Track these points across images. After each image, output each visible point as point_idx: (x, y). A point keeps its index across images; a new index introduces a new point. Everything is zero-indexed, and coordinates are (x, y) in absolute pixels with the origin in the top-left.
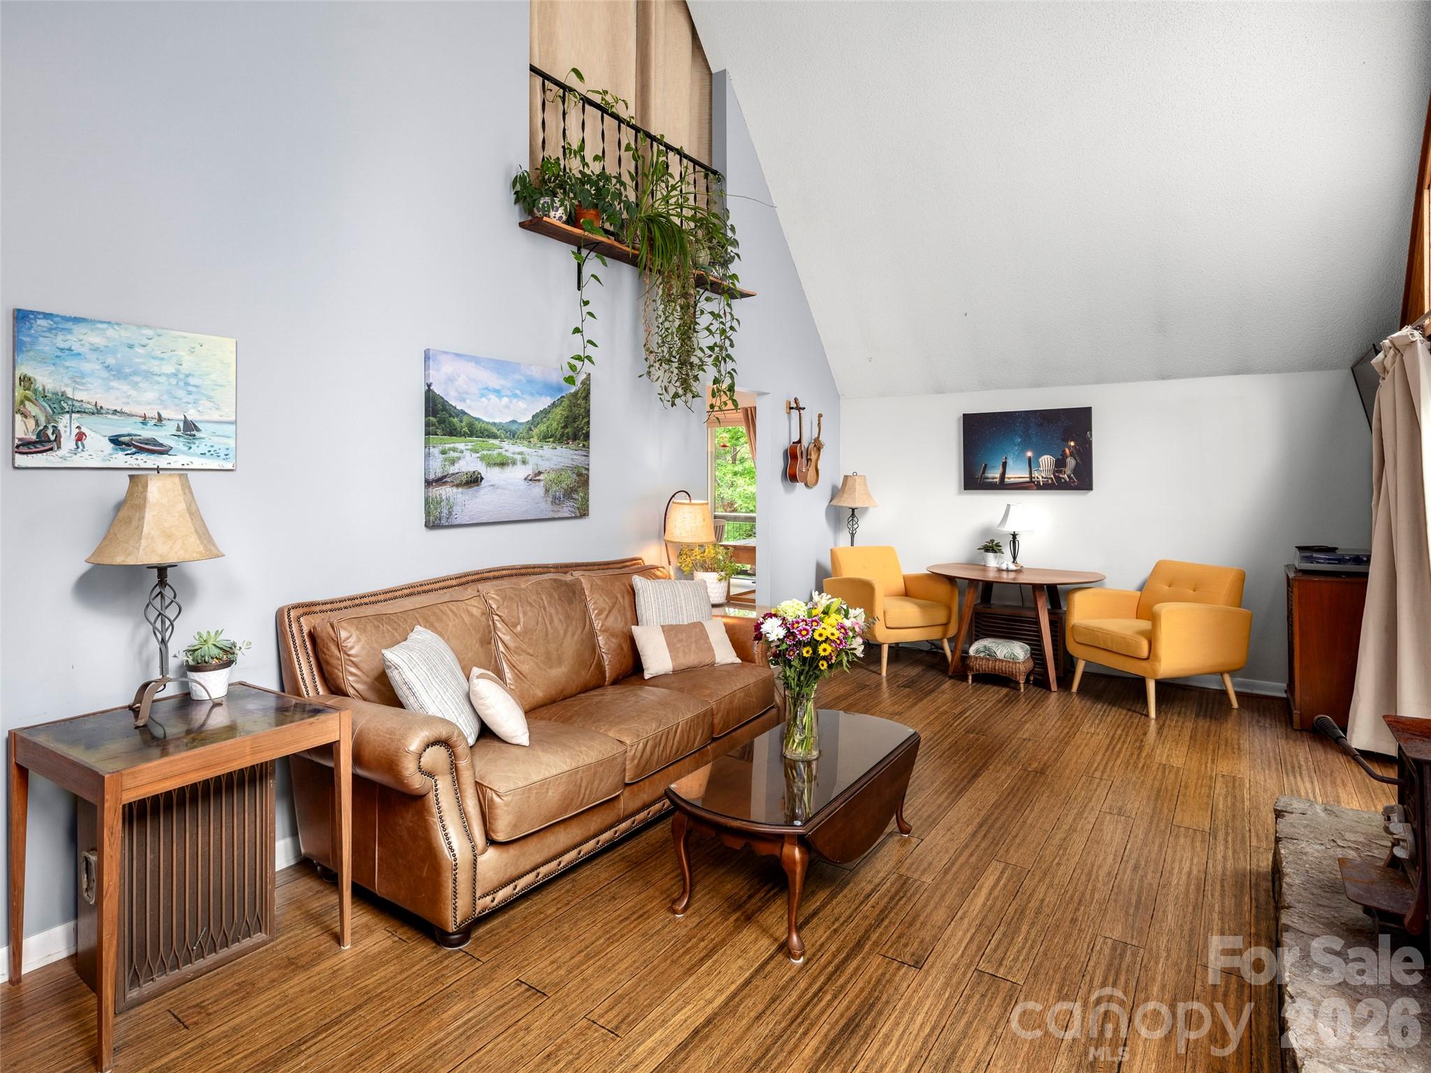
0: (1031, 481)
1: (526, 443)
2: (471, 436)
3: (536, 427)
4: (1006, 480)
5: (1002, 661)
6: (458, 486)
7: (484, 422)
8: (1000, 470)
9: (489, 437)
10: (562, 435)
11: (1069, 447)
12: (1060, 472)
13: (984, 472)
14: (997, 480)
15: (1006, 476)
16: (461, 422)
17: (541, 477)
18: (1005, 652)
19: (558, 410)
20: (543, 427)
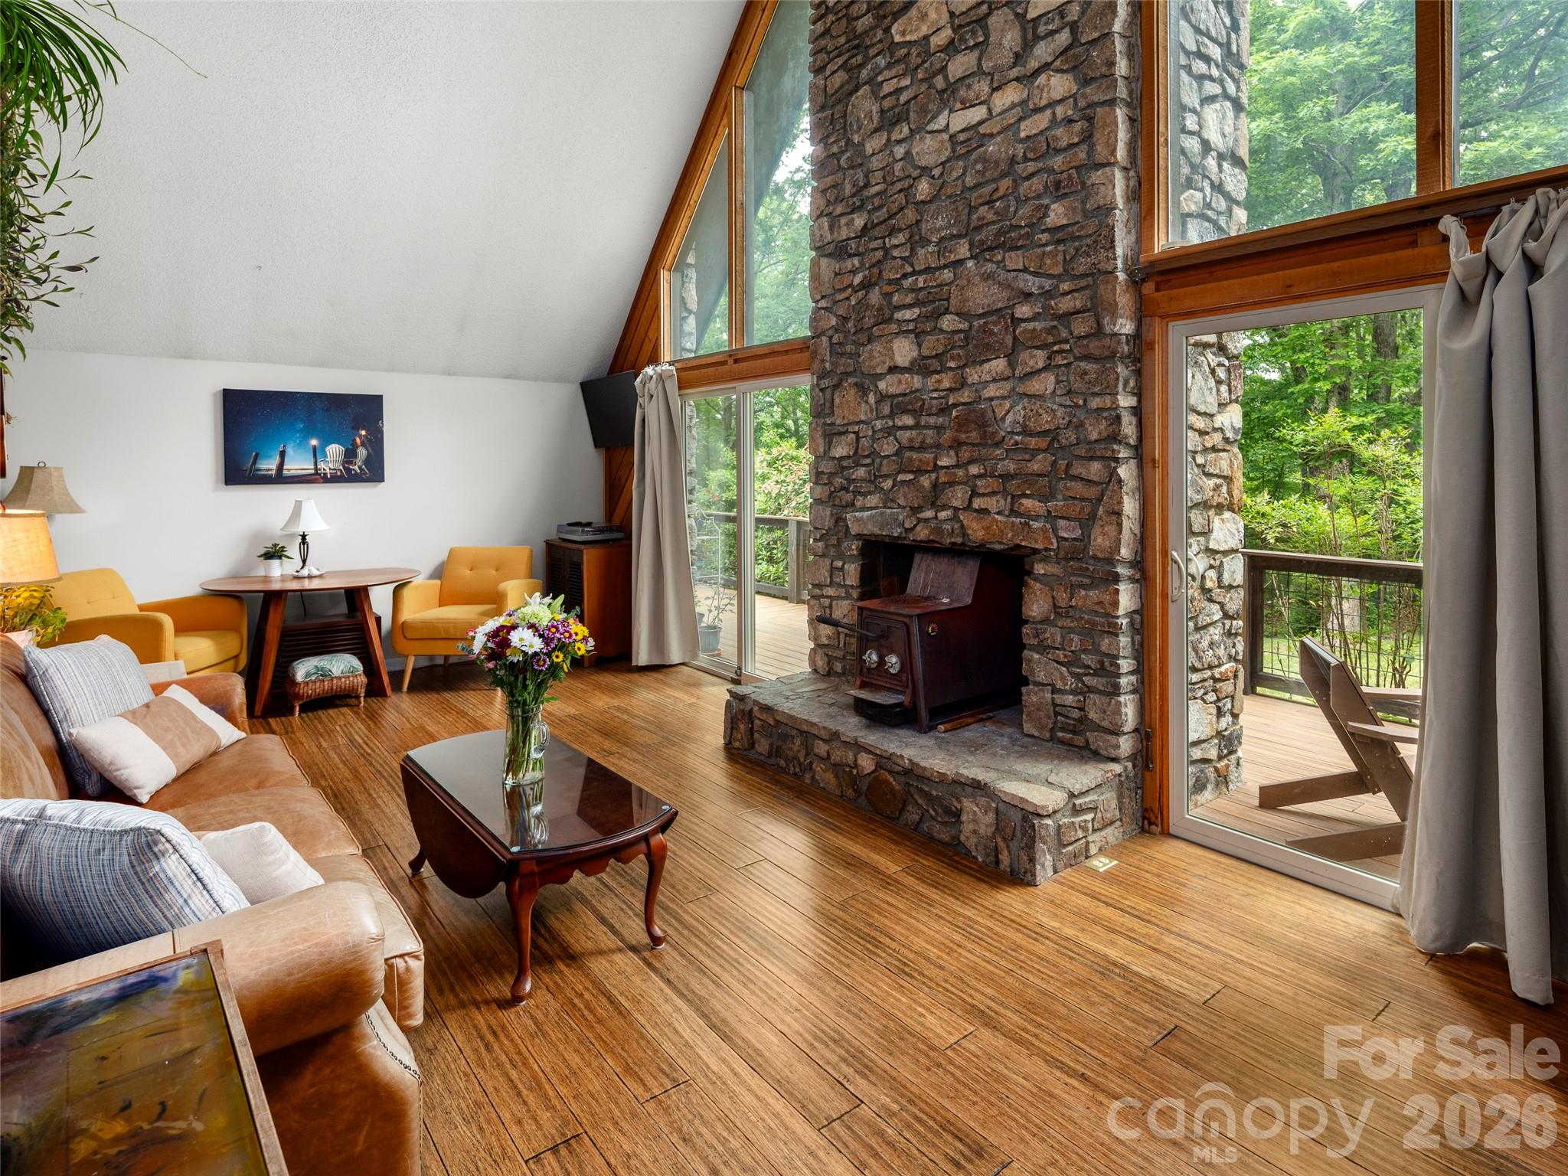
0: (316, 474)
4: (285, 472)
5: (340, 678)
8: (277, 460)
11: (360, 436)
12: (351, 463)
13: (254, 462)
14: (273, 472)
15: (285, 467)
18: (342, 667)
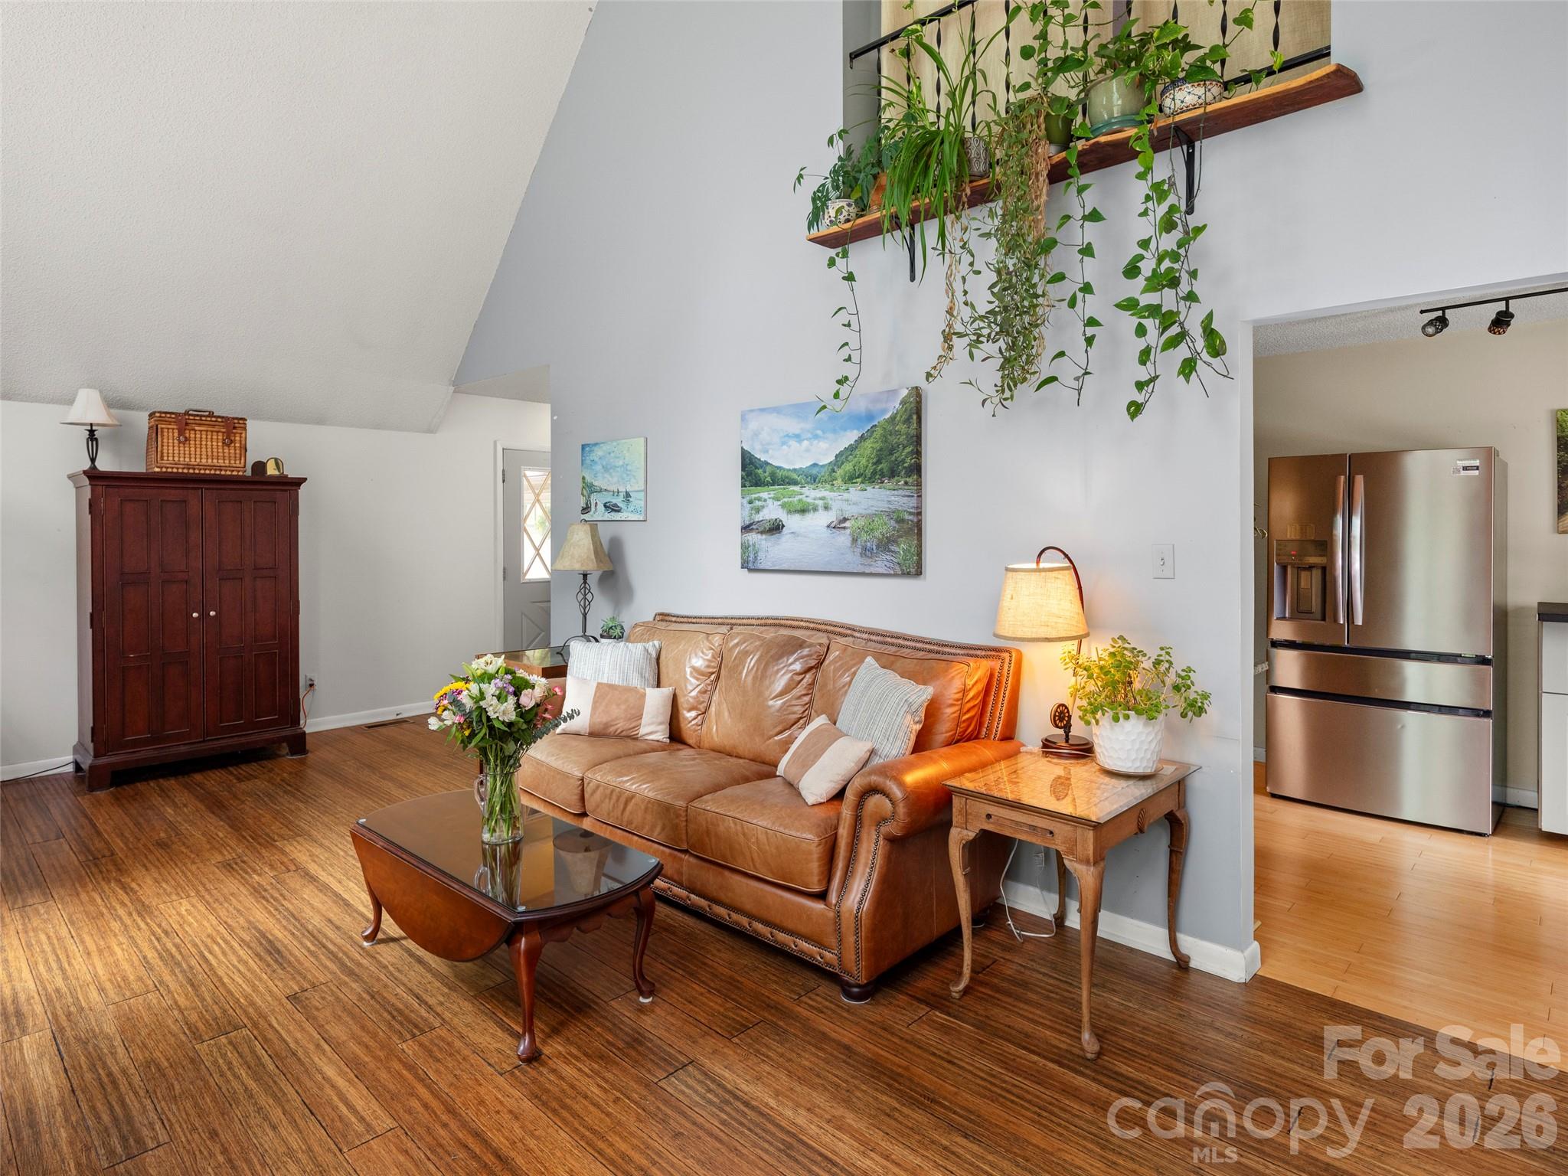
1: (828, 486)
2: (773, 485)
3: (840, 467)
6: (762, 533)
7: (784, 469)
9: (789, 484)
10: (874, 473)
16: (765, 472)
17: (847, 524)
19: (868, 444)
20: (848, 467)
